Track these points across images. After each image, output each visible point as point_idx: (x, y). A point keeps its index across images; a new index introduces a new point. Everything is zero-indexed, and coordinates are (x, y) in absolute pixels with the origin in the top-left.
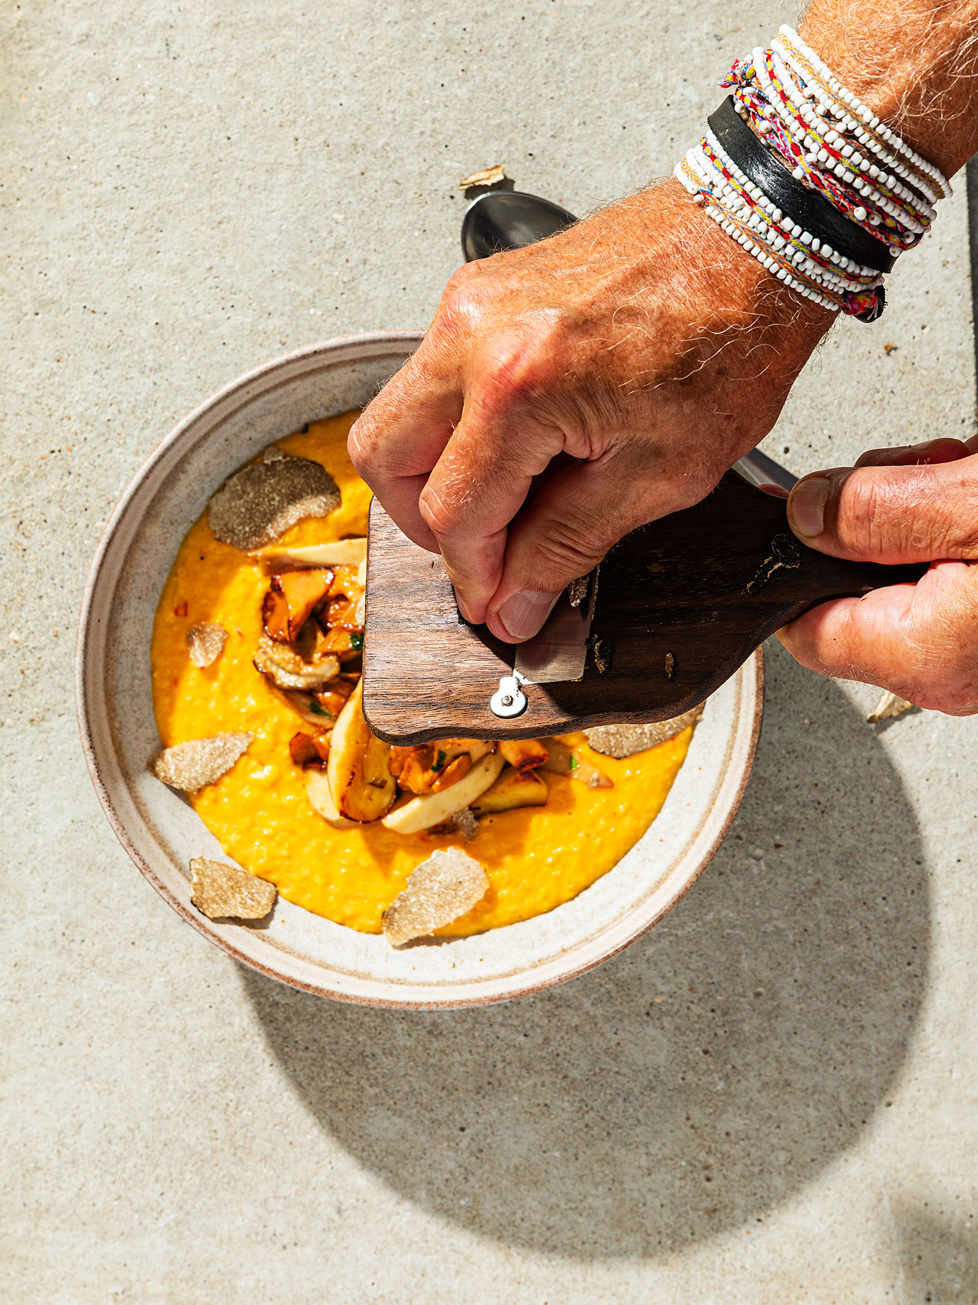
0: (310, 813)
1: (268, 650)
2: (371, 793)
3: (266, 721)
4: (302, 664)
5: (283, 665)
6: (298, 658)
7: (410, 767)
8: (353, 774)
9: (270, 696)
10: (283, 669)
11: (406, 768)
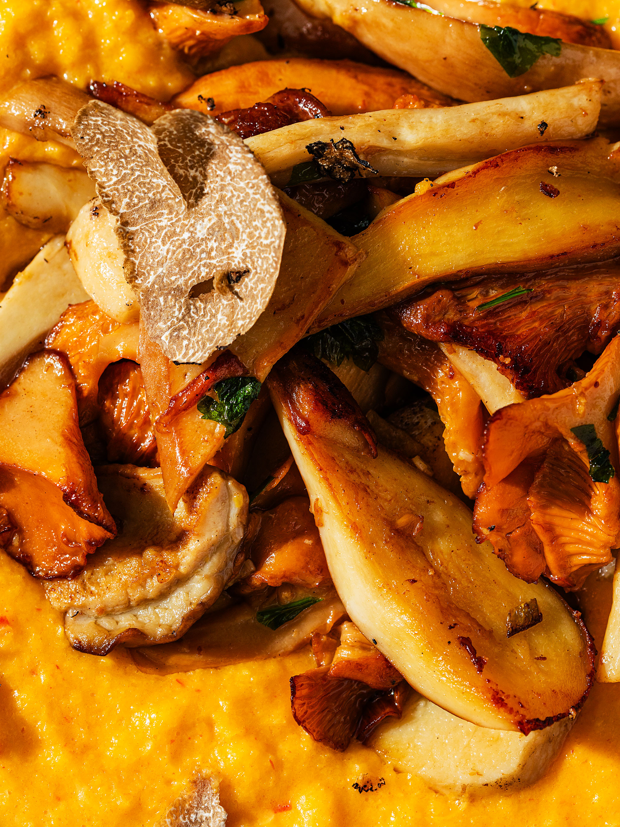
0: (462, 805)
1: (80, 600)
2: (532, 650)
3: (210, 724)
4: (168, 556)
5: (136, 595)
6: (150, 554)
7: (549, 528)
8: (465, 642)
9: (172, 677)
10: (145, 602)
11: (544, 538)
